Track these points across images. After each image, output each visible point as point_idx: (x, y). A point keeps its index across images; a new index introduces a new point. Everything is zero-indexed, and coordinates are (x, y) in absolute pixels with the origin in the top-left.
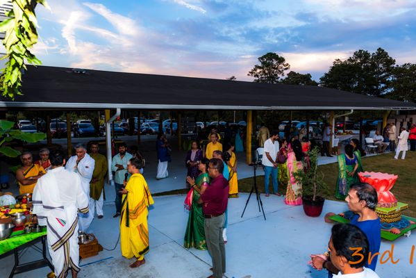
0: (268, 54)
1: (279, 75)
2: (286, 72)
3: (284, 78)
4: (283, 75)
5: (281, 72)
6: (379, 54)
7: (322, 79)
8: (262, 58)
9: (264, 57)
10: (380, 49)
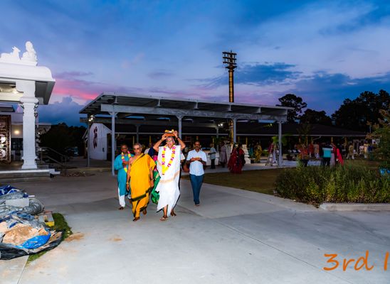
0: (287, 95)
1: (297, 113)
2: (304, 110)
3: (302, 114)
4: (301, 112)
5: (299, 110)
6: (381, 94)
7: (333, 115)
8: (282, 99)
9: (284, 97)
10: (381, 91)
